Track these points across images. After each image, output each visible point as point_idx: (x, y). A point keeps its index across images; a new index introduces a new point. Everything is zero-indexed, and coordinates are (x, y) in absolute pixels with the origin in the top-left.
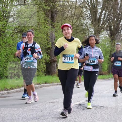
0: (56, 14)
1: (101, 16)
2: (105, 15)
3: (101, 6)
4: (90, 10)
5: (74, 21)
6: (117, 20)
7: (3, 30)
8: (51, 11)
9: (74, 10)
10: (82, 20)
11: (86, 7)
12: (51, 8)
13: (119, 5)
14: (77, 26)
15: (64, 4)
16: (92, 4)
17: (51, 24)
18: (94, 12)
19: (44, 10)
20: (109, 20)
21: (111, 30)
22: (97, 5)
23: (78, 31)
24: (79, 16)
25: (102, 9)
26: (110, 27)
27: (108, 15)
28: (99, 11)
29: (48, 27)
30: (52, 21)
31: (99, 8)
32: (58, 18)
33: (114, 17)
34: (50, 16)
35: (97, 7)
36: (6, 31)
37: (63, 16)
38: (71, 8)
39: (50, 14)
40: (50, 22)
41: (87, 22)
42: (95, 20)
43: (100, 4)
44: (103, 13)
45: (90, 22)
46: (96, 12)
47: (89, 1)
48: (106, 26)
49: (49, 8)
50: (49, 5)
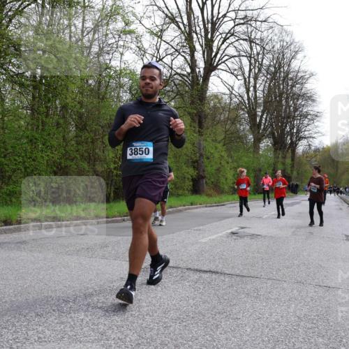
0: (205, 118)
1: (261, 120)
2: (266, 119)
3: (262, 109)
4: (248, 113)
5: (228, 127)
6: (282, 125)
8: (200, 116)
9: (227, 113)
10: (238, 126)
11: (243, 110)
14: (232, 133)
15: (215, 106)
16: (249, 106)
17: (199, 131)
18: (253, 116)
19: (189, 114)
20: (272, 125)
21: (274, 138)
22: (256, 107)
23: (233, 139)
25: (263, 112)
26: (273, 134)
27: (271, 119)
28: (260, 114)
29: (195, 135)
30: (200, 128)
31: (258, 110)
32: (207, 123)
33: (278, 121)
34: (197, 121)
37: (214, 120)
38: (223, 110)
39: (197, 119)
40: (197, 128)
41: (245, 127)
42: (255, 126)
43: (260, 106)
44: (264, 116)
45: (248, 127)
46: (255, 115)
47: (247, 102)
48: (268, 132)
49: (196, 112)
50: (196, 109)
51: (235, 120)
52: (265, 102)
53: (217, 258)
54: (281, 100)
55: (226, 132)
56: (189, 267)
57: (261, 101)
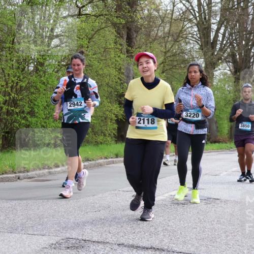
0: (137, 32)
1: (216, 36)
2: (224, 35)
3: (218, 19)
4: (197, 25)
5: (169, 46)
6: (247, 44)
7: (41, 61)
8: (128, 28)
9: (168, 25)
10: (183, 44)
11: (190, 21)
12: (127, 22)
13: (251, 17)
14: (174, 55)
15: (151, 14)
16: (200, 15)
17: (128, 51)
18: (205, 29)
19: (114, 25)
20: (231, 44)
21: (234, 61)
22: (210, 16)
23: (175, 63)
24: (178, 36)
25: (220, 24)
26: (233, 56)
27: (231, 34)
28: (214, 27)
29: (122, 56)
30: (129, 45)
31: (213, 21)
32: (139, 39)
33: (242, 39)
34: (125, 37)
35: (209, 20)
36: (47, 63)
37: (148, 35)
38: (163, 21)
39: (124, 33)
40: (125, 47)
41: (192, 46)
42: (207, 44)
43: (216, 15)
44: (222, 31)
45: (197, 47)
46: (208, 29)
47: (196, 9)
48: (226, 55)
49: (124, 22)
50: (124, 17)
51: (179, 36)
52: (224, 10)
53: (160, 229)
54: (247, 7)
55: (165, 53)
56: (122, 242)
57: (217, 8)
